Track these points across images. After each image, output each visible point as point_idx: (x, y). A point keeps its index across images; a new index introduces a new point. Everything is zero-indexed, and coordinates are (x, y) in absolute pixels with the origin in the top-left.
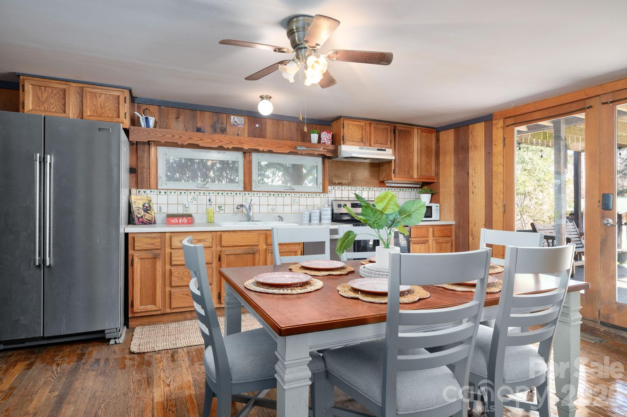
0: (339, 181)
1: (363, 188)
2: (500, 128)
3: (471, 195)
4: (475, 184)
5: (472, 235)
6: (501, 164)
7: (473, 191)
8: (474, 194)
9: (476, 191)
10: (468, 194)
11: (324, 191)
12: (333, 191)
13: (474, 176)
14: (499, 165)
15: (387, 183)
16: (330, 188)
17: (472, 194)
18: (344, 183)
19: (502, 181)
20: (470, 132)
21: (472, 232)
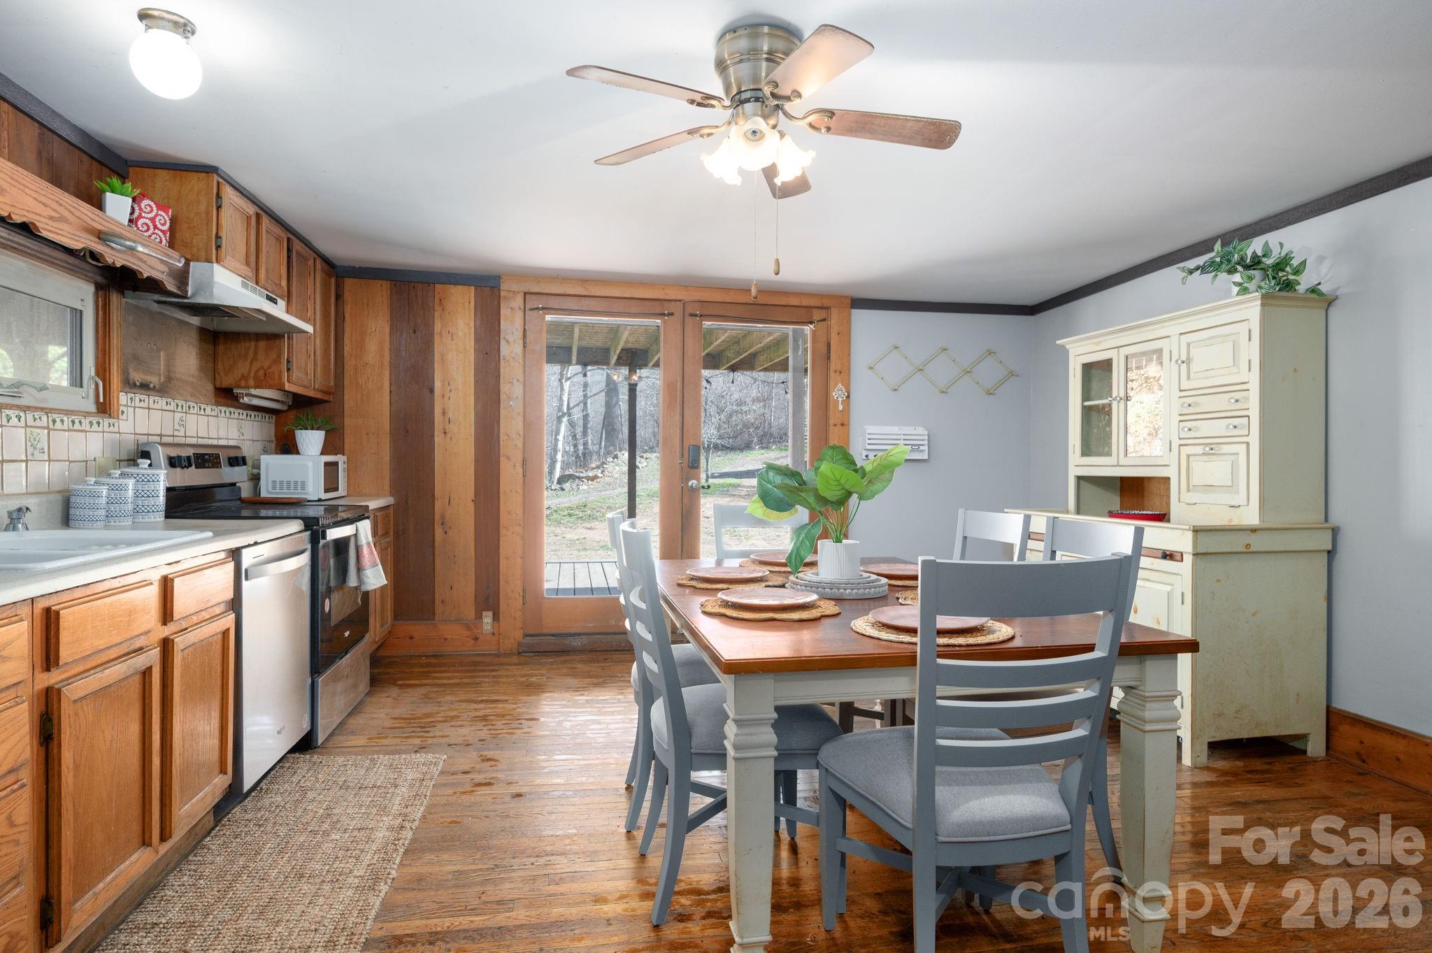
0: (143, 376)
1: (189, 403)
2: (517, 308)
3: (438, 439)
4: (450, 415)
5: (443, 524)
6: (518, 380)
7: (445, 429)
8: (449, 436)
9: (453, 428)
10: (432, 436)
11: (104, 408)
12: (131, 410)
13: (446, 397)
14: (515, 381)
15: (247, 395)
16: (123, 398)
17: (443, 436)
18: (151, 386)
19: (522, 414)
20: (437, 300)
21: (443, 517)
